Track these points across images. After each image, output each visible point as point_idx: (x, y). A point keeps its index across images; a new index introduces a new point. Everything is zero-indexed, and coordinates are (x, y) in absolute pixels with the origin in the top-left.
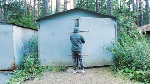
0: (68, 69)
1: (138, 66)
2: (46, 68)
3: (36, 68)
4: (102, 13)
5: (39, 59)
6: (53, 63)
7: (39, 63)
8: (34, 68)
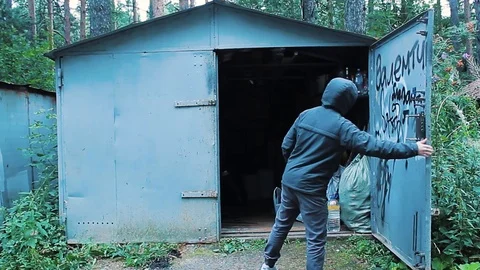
0: (179, 255)
1: (468, 243)
2: (86, 253)
3: (46, 254)
4: (331, 23)
5: (62, 215)
6: (120, 233)
7: (63, 233)
8: (37, 255)
